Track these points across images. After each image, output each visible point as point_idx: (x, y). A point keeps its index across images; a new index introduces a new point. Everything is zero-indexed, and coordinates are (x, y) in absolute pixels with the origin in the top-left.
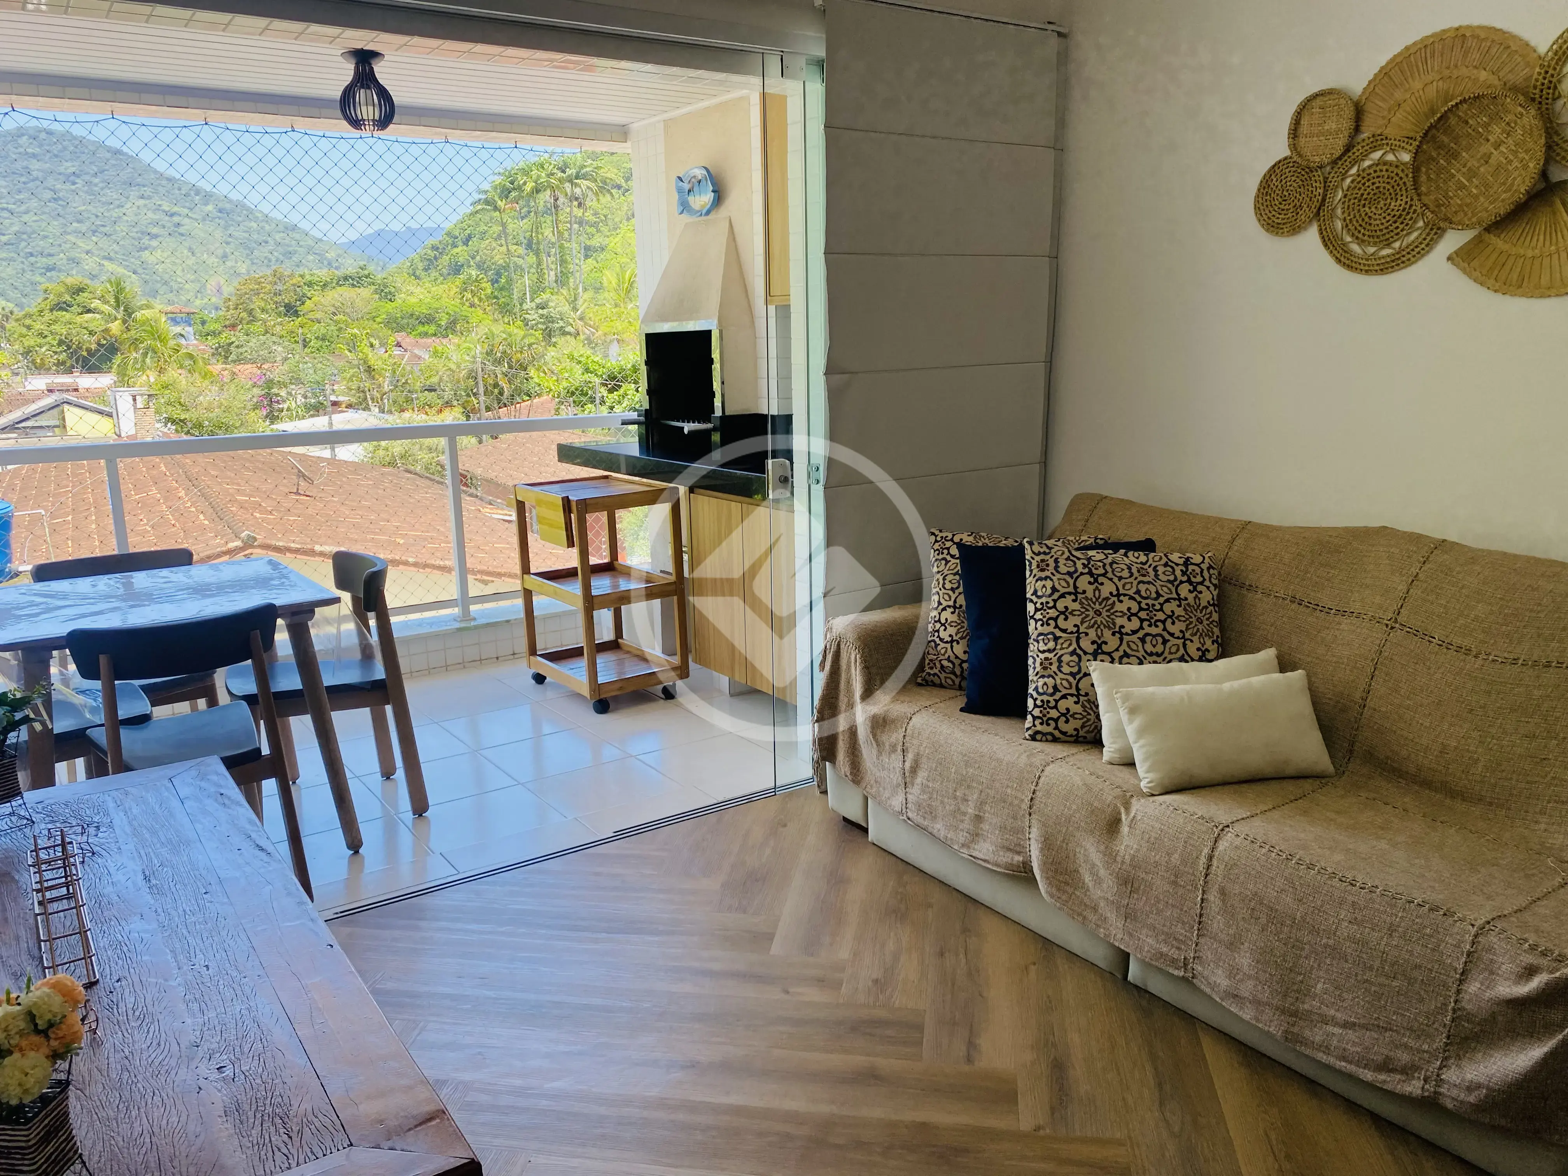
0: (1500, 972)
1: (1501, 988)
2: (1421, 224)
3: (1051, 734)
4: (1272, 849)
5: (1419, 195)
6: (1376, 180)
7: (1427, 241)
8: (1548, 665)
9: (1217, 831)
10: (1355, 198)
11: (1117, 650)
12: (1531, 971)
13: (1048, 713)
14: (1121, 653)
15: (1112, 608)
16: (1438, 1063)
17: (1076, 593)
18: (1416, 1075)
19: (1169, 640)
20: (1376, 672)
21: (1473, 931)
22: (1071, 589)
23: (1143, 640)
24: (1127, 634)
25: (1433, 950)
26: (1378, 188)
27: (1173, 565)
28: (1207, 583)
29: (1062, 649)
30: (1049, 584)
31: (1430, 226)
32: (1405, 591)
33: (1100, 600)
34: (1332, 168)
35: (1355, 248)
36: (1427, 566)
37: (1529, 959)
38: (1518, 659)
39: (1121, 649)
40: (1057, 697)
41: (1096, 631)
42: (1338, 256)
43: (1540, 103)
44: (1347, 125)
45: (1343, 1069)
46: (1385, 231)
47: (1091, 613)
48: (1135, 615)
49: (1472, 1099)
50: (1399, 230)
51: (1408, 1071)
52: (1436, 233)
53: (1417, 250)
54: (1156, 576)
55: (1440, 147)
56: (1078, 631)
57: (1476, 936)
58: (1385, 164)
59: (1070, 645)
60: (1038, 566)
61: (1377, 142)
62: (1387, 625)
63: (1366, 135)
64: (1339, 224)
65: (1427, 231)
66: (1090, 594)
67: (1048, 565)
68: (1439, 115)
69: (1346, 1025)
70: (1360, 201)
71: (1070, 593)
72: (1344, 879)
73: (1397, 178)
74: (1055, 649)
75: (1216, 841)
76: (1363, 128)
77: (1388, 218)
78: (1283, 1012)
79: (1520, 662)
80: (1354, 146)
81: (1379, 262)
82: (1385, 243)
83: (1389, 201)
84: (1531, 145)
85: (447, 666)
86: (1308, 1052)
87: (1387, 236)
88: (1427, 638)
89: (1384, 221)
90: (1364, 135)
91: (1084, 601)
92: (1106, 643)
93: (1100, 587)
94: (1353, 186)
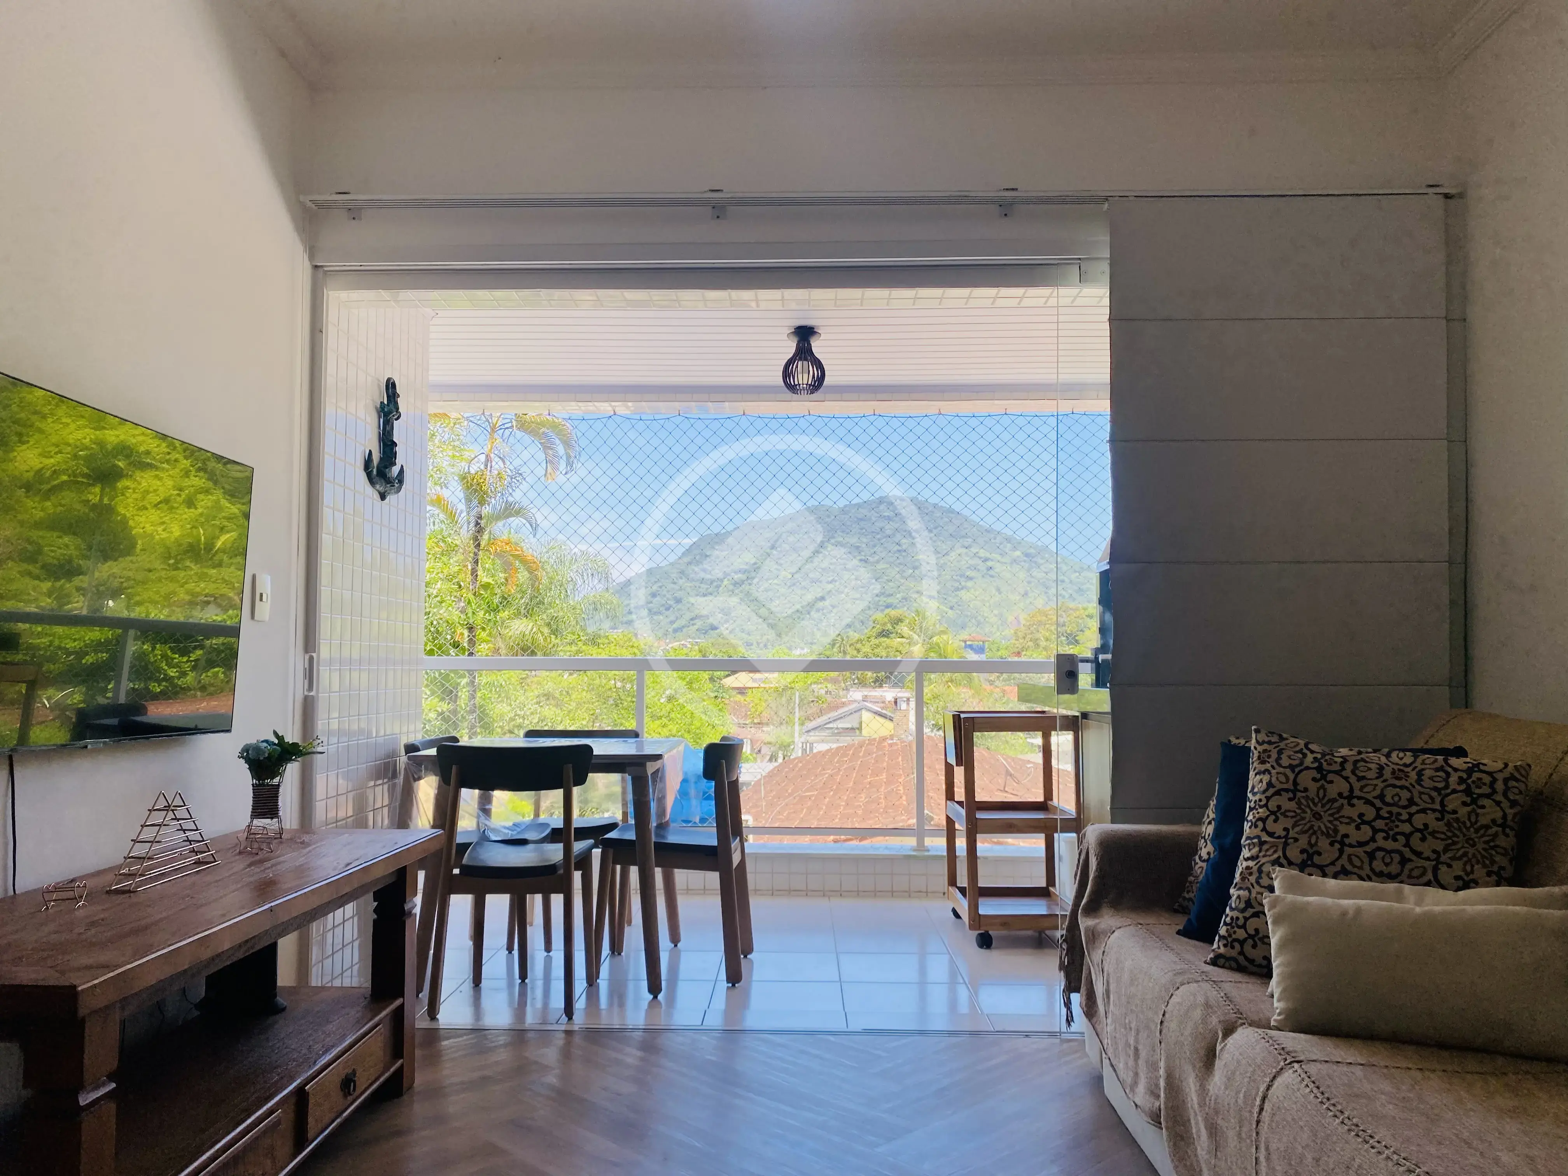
3: (1235, 960)
11: (1333, 863)
13: (1235, 932)
14: (1338, 868)
15: (1338, 812)
17: (1295, 791)
19: (1410, 860)
22: (1290, 786)
23: (1371, 856)
24: (1351, 846)
27: (1450, 770)
28: (1499, 797)
29: (1264, 856)
30: (1266, 778)
33: (1324, 801)
39: (1339, 864)
40: (1247, 914)
41: (1310, 837)
47: (1308, 815)
48: (1368, 823)
54: (1419, 781)
56: (1286, 837)
59: (1275, 852)
60: (1259, 758)
66: (1312, 794)
67: (1269, 756)
71: (1287, 790)
74: (1257, 857)
85: (892, 892)
91: (1303, 801)
92: (1319, 854)
93: (1327, 786)
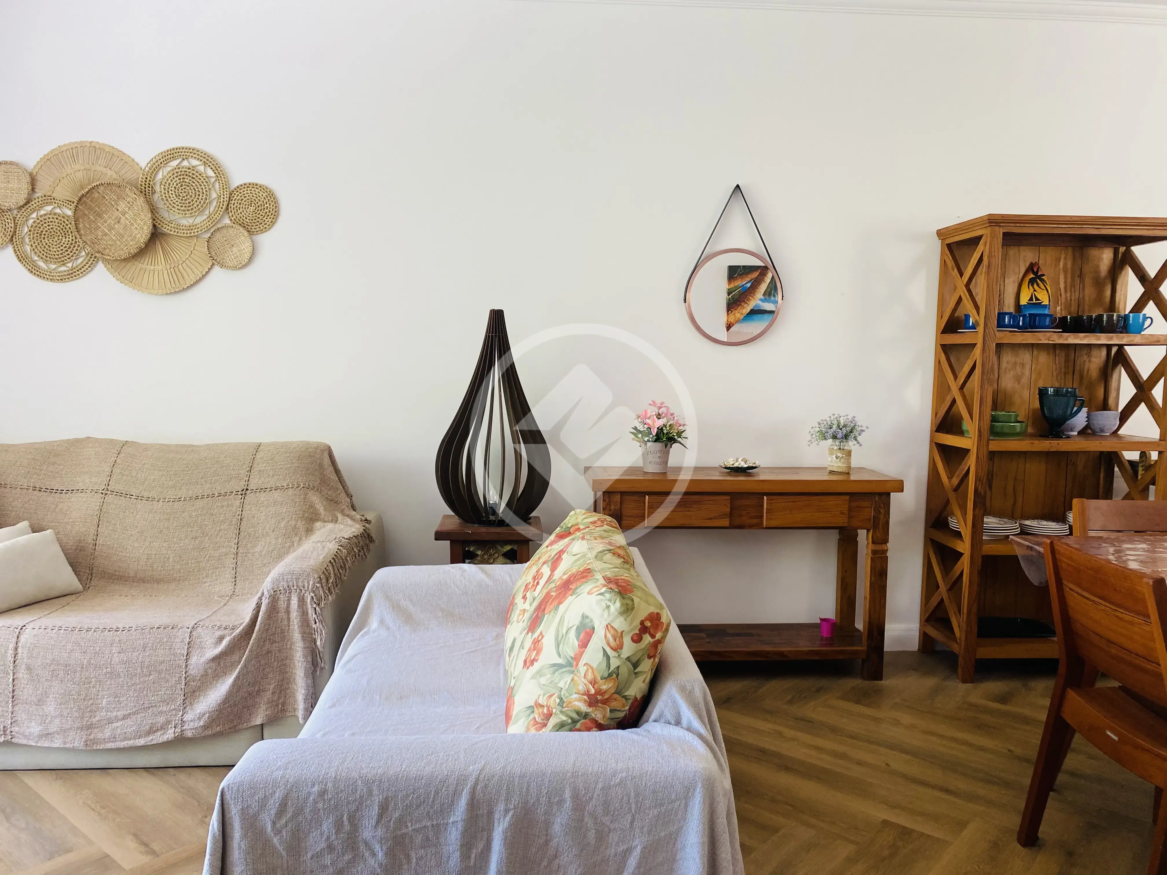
0: (206, 646)
1: (208, 654)
2: (83, 253)
4: (60, 628)
5: (80, 235)
6: (50, 224)
7: (89, 264)
8: (197, 498)
9: (17, 631)
10: (37, 233)
12: (221, 639)
16: (181, 713)
18: (170, 726)
20: (100, 522)
21: (189, 630)
25: (170, 649)
26: (52, 228)
31: (90, 255)
32: (110, 472)
34: (18, 212)
35: (41, 264)
36: (121, 455)
37: (218, 633)
38: (181, 498)
42: (30, 268)
43: (145, 194)
44: (25, 187)
45: (126, 746)
46: (60, 256)
49: (202, 723)
50: (70, 256)
51: (163, 728)
52: (94, 260)
53: (83, 269)
55: (90, 208)
57: (191, 633)
58: (55, 214)
61: (49, 199)
62: (102, 493)
63: (40, 194)
64: (28, 248)
65: (88, 258)
68: (87, 190)
69: (125, 717)
70: (41, 235)
72: (111, 630)
73: (64, 224)
75: (18, 637)
76: (36, 190)
77: (62, 248)
78: (82, 729)
79: (183, 499)
80: (32, 201)
81: (59, 274)
82: (62, 263)
83: (60, 237)
84: (143, 217)
86: (101, 747)
87: (63, 259)
88: (128, 496)
89: (59, 249)
90: (37, 195)
94: (35, 225)
